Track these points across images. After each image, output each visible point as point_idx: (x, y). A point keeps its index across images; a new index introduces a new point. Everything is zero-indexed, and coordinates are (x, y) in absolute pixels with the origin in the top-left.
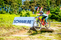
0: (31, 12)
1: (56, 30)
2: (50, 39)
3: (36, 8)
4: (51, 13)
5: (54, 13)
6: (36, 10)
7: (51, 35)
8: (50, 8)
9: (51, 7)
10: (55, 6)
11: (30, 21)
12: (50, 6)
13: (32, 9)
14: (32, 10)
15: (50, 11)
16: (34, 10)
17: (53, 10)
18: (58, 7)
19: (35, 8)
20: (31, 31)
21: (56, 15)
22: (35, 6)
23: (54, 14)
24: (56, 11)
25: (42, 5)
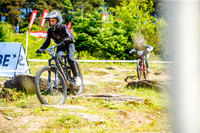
0: (9, 26)
1: (92, 86)
2: (71, 113)
3: (24, 11)
4: (76, 30)
6: (25, 20)
7: (77, 103)
8: (73, 13)
9: (75, 10)
10: (87, 9)
11: (6, 56)
12: (71, 7)
14: (12, 20)
15: (73, 24)
16: (20, 18)
17: (80, 21)
18: (96, 12)
19: (23, 14)
21: (90, 38)
22: (23, 7)
23: (85, 35)
24: (92, 24)
25: (45, 4)
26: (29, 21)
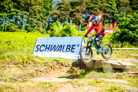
0: (75, 26)
1: (132, 67)
2: (117, 85)
4: (120, 27)
5: (128, 28)
6: (85, 22)
8: (118, 15)
9: (119, 13)
10: (128, 12)
11: (73, 46)
12: (116, 11)
13: (76, 19)
14: (77, 22)
15: (118, 23)
16: (82, 21)
17: (123, 20)
18: (135, 14)
19: (84, 17)
20: (75, 68)
21: (131, 32)
22: (84, 13)
23: (127, 30)
24: (132, 22)
25: (99, 10)
26: (88, 22)
